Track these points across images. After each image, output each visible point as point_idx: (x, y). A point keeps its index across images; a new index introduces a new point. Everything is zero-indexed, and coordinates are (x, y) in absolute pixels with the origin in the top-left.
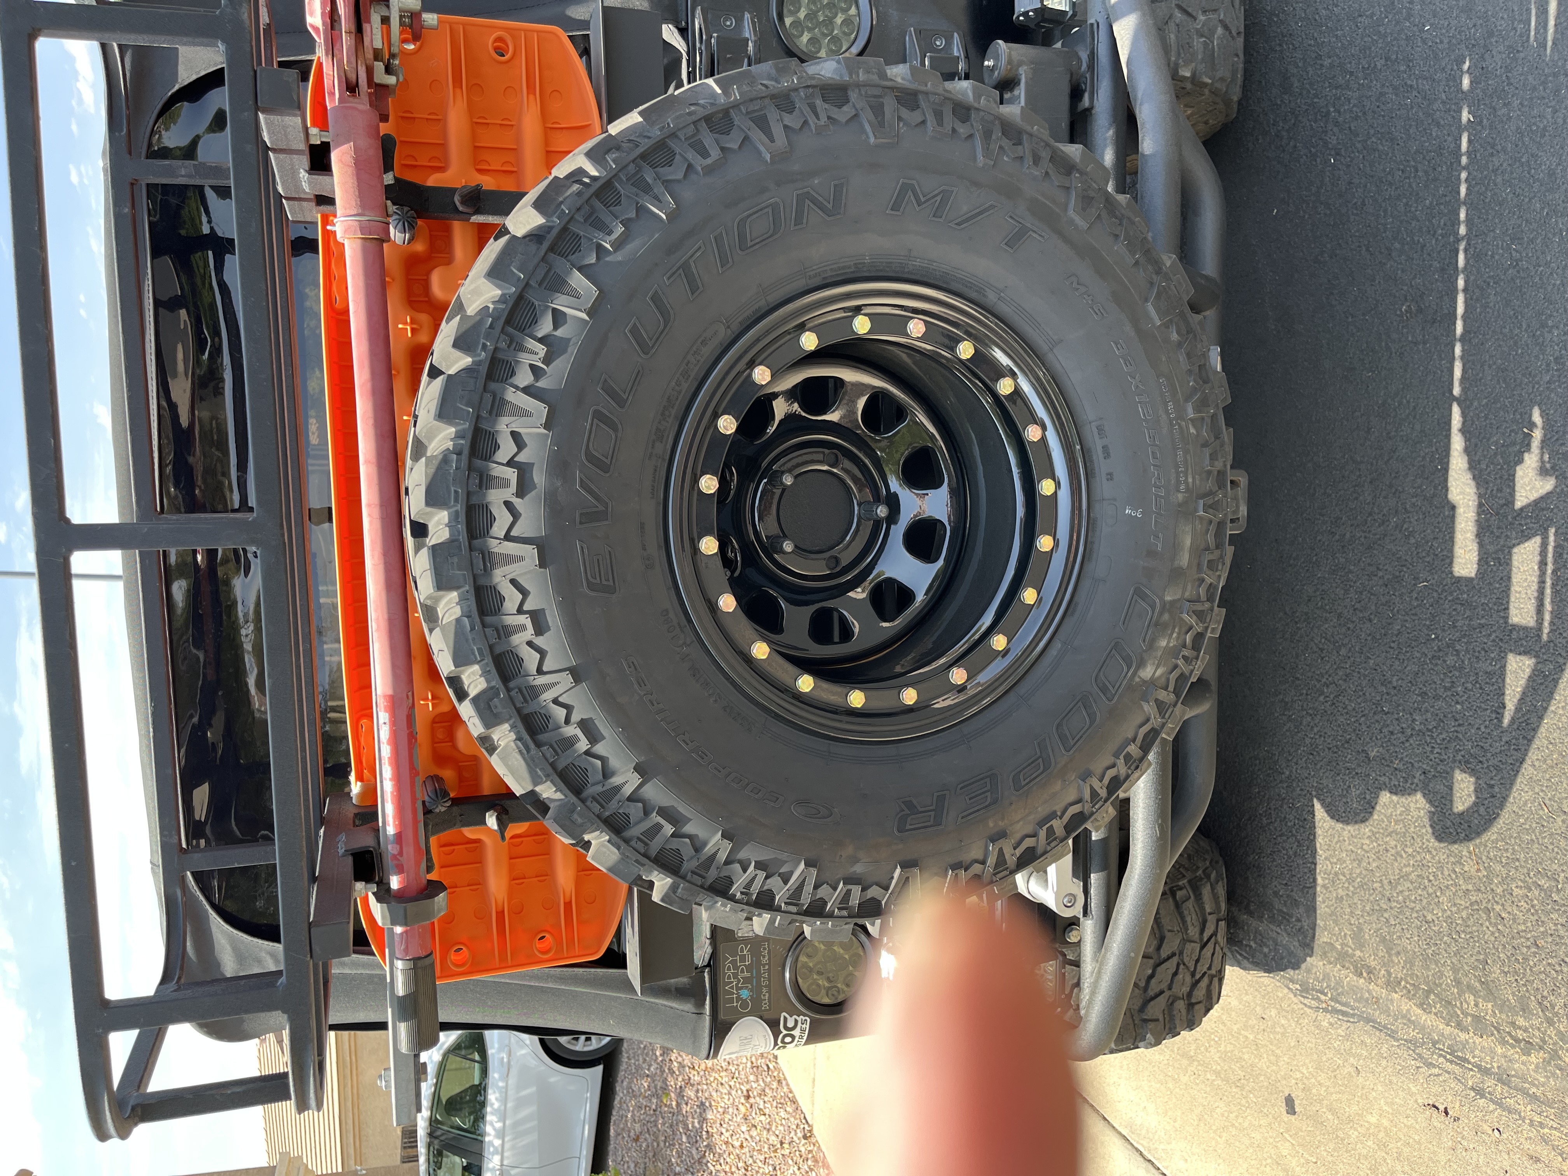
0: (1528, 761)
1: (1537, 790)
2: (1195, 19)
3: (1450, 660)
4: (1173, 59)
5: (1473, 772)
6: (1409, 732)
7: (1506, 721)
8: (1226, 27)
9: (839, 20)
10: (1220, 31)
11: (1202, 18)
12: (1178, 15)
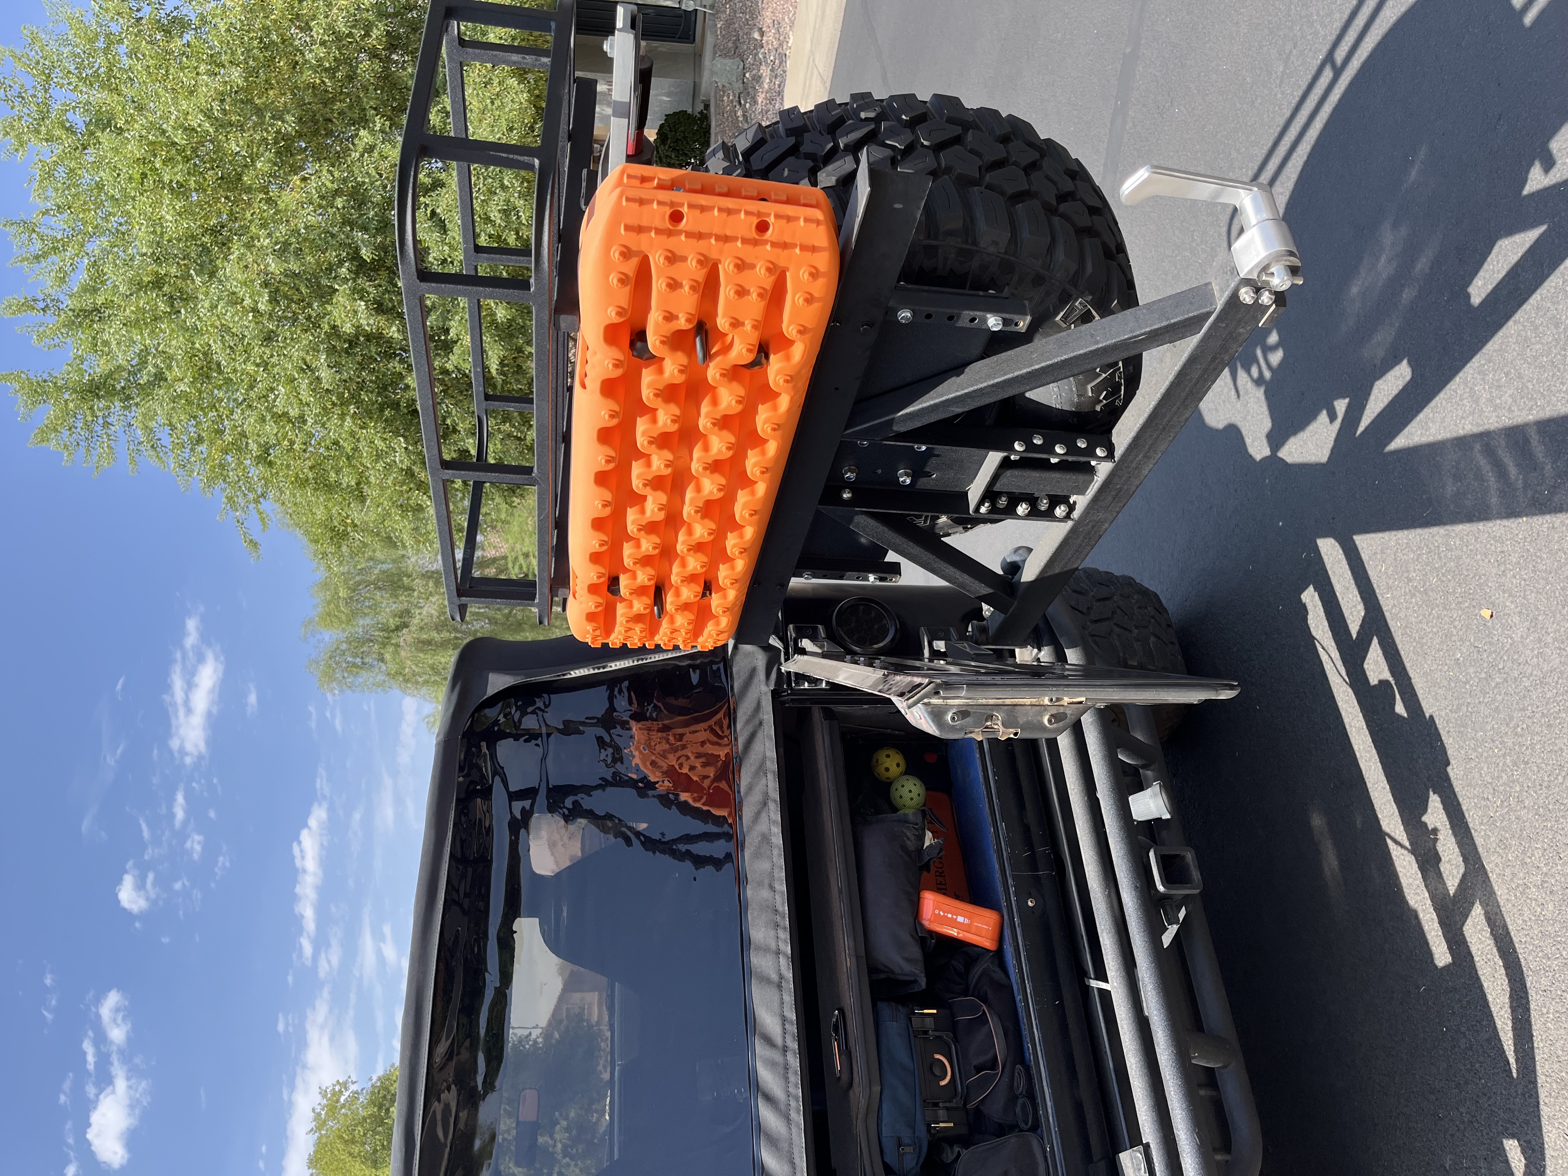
0: (1542, 1103)
1: (1557, 1125)
2: (1131, 631)
3: (1463, 1044)
4: (1121, 655)
5: (1513, 1136)
6: (1462, 1127)
7: (1515, 1075)
8: (1156, 636)
9: (876, 627)
10: (1152, 639)
11: (1136, 631)
12: (1117, 630)
